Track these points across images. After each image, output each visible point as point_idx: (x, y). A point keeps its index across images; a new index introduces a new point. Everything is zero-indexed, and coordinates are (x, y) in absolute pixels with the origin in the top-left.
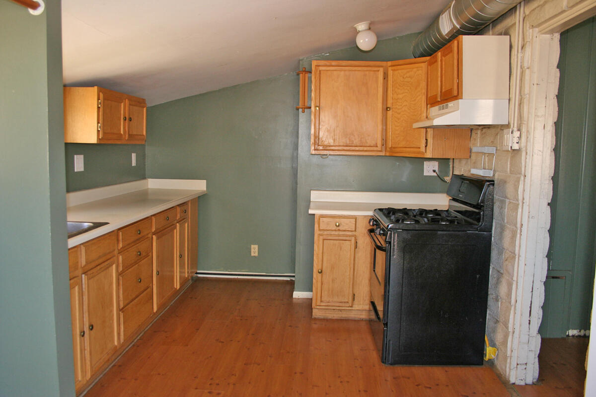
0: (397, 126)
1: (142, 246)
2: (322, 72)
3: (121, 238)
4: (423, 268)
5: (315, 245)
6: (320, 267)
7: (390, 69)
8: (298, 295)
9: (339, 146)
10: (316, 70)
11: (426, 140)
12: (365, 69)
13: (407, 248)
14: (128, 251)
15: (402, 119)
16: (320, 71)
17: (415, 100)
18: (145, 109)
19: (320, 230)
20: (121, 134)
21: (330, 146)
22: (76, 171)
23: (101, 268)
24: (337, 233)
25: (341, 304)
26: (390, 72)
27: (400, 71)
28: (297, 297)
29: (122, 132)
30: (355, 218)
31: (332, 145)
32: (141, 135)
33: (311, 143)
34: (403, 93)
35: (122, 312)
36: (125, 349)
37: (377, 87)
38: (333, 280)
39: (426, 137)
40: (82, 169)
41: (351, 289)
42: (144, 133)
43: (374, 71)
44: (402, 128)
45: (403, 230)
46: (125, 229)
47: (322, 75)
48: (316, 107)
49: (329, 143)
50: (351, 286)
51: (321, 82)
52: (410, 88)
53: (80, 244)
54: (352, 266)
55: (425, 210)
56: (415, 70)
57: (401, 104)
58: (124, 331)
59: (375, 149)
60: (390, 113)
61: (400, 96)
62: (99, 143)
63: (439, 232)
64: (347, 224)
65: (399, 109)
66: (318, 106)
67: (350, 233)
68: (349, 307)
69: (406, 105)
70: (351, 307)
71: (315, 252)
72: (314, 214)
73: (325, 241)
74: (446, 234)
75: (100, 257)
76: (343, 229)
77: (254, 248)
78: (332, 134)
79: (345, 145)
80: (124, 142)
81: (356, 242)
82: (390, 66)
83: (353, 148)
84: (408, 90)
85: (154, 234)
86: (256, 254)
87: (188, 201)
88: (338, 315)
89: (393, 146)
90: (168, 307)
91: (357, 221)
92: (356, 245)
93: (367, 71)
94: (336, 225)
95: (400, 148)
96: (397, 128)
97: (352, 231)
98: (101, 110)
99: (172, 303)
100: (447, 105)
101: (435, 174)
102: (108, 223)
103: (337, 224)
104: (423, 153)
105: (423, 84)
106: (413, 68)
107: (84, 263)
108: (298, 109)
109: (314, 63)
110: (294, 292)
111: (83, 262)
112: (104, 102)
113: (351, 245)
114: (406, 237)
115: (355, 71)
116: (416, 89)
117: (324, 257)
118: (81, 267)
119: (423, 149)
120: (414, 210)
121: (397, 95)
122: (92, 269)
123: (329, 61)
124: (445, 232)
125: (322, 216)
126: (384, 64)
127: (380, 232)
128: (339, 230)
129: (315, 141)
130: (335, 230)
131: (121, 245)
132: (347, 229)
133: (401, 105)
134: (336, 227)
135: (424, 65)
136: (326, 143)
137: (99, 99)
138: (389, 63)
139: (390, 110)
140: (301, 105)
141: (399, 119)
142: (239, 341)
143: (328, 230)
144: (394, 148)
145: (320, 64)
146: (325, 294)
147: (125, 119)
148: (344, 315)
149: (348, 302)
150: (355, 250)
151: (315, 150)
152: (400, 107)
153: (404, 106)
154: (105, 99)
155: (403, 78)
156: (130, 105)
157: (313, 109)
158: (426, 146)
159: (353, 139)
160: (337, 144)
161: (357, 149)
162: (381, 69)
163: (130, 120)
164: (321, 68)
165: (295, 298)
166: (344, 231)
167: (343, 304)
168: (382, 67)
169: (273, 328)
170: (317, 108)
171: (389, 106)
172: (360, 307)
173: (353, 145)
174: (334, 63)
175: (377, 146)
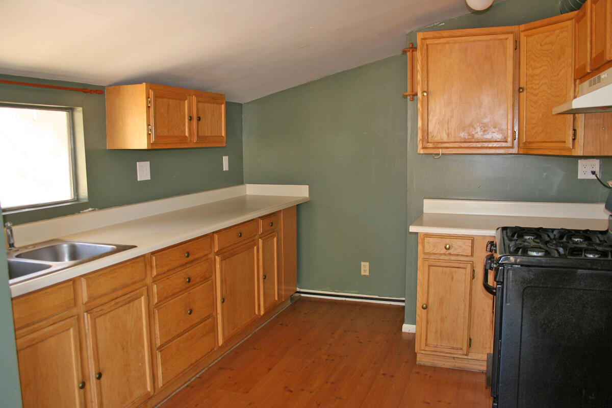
0: (533, 113)
1: (196, 270)
2: (429, 46)
3: (154, 264)
4: (553, 324)
5: (418, 272)
6: (425, 302)
7: (522, 34)
8: (407, 328)
9: (455, 142)
10: (422, 44)
11: (575, 130)
12: (489, 37)
13: (528, 291)
14: (168, 279)
15: (540, 102)
16: (427, 45)
17: (558, 75)
18: (223, 107)
19: (425, 253)
20: (186, 136)
21: (441, 143)
22: (138, 180)
23: (118, 303)
24: (447, 258)
25: (452, 351)
26: (523, 39)
27: (536, 36)
28: (407, 331)
29: (187, 134)
30: (472, 239)
31: (446, 141)
32: (218, 136)
33: (419, 139)
34: (540, 67)
35: (160, 351)
36: (176, 390)
37: (506, 61)
38: (442, 320)
39: (574, 126)
40: (148, 177)
41: (466, 334)
42: (223, 134)
43: (501, 39)
44: (540, 115)
45: (522, 265)
46: (164, 252)
47: (430, 51)
48: (423, 92)
49: (442, 139)
50: (466, 328)
51: (430, 59)
52: (551, 59)
53: (81, 276)
54: (468, 301)
55: (569, 231)
56: (557, 31)
57: (538, 82)
58: (162, 373)
59: (504, 144)
60: (523, 95)
61: (537, 71)
62: (150, 148)
63: (580, 271)
64: (460, 247)
65: (535, 89)
66: (425, 92)
67: (466, 259)
68: (463, 355)
69: (546, 83)
70: (467, 355)
71: (418, 281)
72: (417, 233)
73: (431, 267)
74: (592, 274)
75: (114, 290)
76: (455, 252)
77: (365, 266)
78: (446, 127)
79: (463, 141)
80: (191, 146)
81: (474, 271)
82: (522, 31)
83: (474, 145)
84: (548, 61)
85: (218, 253)
86: (367, 273)
87: (280, 211)
88: (450, 364)
89: (528, 141)
90: (249, 336)
91: (475, 242)
92: (473, 275)
93: (490, 40)
94: (446, 248)
95: (538, 142)
96: (534, 115)
97: (467, 256)
98: (152, 110)
99: (256, 331)
100: (599, 78)
101: (594, 177)
102: (136, 247)
103: (448, 246)
104: (570, 150)
105: (569, 51)
106: (554, 30)
107: (85, 299)
108: (405, 97)
109: (420, 36)
110: (404, 325)
111: (84, 297)
112: (155, 101)
113: (465, 275)
114: (527, 276)
115: (474, 41)
116: (559, 59)
117: (430, 288)
118: (83, 304)
119: (569, 144)
120: (553, 230)
121: (533, 70)
122: (102, 305)
123: (439, 32)
124: (590, 272)
125: (427, 235)
126: (515, 28)
127: (490, 266)
128: (450, 254)
129: (423, 137)
130: (445, 254)
131: (155, 273)
132: (461, 254)
133: (538, 84)
134: (445, 250)
135: (569, 24)
136: (438, 139)
137: (148, 97)
138: (522, 27)
139: (523, 91)
140: (409, 92)
141: (535, 103)
142: (311, 392)
143: (436, 254)
144: (530, 143)
145: (427, 37)
146: (431, 336)
147: (191, 119)
148: (459, 364)
149: (461, 349)
150: (471, 281)
151: (424, 148)
152: (537, 86)
153: (542, 84)
154: (156, 97)
155: (541, 45)
156: (198, 102)
157: (420, 95)
158: (574, 139)
159: (473, 133)
160: (452, 140)
161: (479, 146)
162: (511, 37)
163: (199, 119)
164: (429, 42)
165: (405, 333)
166: (457, 255)
167: (455, 351)
168: (512, 33)
169: (362, 375)
170: (425, 94)
171: (521, 86)
172: (479, 357)
173: (473, 140)
174: (445, 33)
175: (506, 142)
